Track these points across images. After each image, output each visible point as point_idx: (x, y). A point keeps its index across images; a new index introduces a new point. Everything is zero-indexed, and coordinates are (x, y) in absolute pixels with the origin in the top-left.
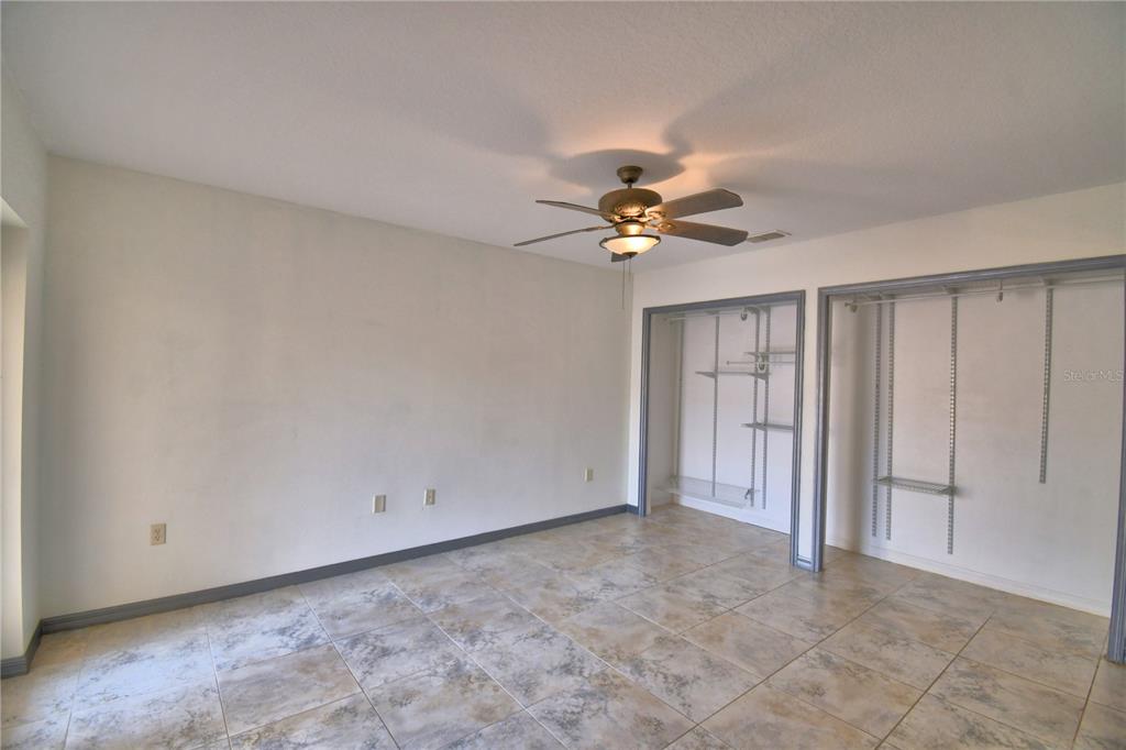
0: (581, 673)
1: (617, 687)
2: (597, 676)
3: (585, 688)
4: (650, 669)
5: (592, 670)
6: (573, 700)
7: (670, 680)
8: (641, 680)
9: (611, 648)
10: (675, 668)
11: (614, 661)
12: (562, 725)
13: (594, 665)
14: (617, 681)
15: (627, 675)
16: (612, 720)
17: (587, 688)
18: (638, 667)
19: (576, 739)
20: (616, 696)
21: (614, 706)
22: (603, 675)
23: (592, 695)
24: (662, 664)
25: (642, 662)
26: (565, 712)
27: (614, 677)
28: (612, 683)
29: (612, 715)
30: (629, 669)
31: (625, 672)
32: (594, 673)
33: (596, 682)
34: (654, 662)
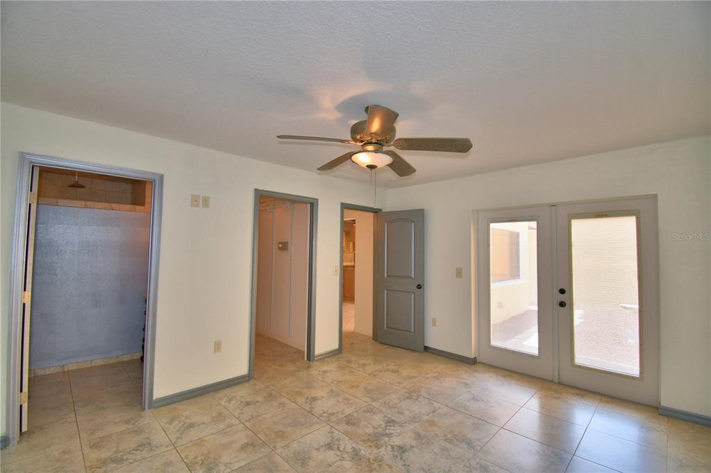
0: (393, 447)
1: (368, 440)
2: (382, 446)
3: (387, 438)
4: (347, 453)
5: (386, 450)
6: (392, 432)
7: (336, 447)
8: (354, 445)
9: (375, 469)
10: (330, 456)
11: (372, 457)
13: (385, 452)
14: (370, 444)
15: (362, 448)
16: (370, 424)
17: (387, 439)
18: (356, 455)
19: (385, 416)
20: (369, 435)
21: (370, 430)
22: (378, 447)
23: (382, 435)
24: (338, 459)
25: (353, 459)
26: (394, 426)
27: (371, 446)
28: (372, 442)
29: (369, 426)
30: (362, 452)
31: (364, 451)
32: (384, 447)
33: (382, 442)
34: (343, 459)
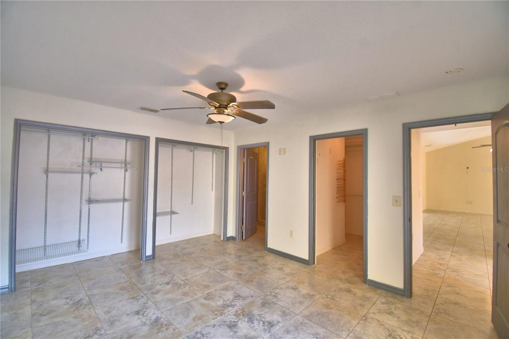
12: (239, 296)
